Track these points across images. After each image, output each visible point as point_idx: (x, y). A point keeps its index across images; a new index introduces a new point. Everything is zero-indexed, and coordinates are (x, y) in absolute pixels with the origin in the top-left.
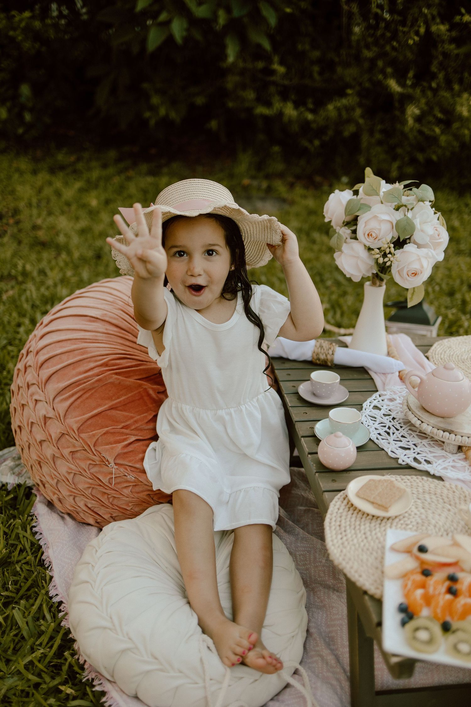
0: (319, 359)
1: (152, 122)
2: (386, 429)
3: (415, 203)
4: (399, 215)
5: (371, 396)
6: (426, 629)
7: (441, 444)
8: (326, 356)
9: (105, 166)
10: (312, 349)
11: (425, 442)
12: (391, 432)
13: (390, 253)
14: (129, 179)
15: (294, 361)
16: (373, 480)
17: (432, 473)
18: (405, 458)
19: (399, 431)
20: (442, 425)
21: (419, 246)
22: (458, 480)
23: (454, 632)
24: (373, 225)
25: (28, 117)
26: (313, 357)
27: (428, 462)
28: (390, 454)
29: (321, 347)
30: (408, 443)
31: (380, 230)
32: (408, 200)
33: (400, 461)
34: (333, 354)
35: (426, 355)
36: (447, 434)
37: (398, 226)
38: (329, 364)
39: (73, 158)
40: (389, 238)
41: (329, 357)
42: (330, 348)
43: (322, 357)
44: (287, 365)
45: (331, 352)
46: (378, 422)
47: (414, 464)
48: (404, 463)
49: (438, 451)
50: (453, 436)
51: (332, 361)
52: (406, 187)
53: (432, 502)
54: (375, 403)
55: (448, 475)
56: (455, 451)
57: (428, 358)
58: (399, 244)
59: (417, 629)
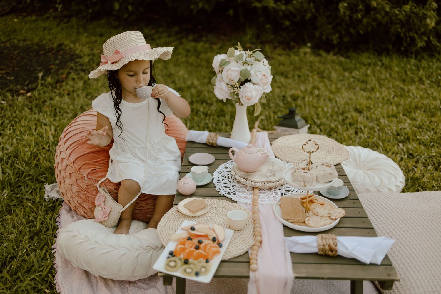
0: (209, 142)
1: (195, 11)
2: (223, 178)
3: (253, 61)
4: (243, 68)
5: (227, 162)
6: (175, 261)
7: (245, 186)
8: (213, 141)
9: (169, 36)
10: (206, 137)
11: (239, 185)
12: (225, 179)
13: (236, 87)
14: (181, 43)
15: (199, 143)
16: (195, 200)
17: (232, 199)
18: (223, 192)
19: (228, 179)
20: (244, 176)
21: (254, 84)
22: (244, 203)
23: (190, 264)
24: (230, 72)
25: (130, 8)
26: (206, 141)
27: (234, 194)
28: (217, 189)
29: (211, 136)
30: (230, 185)
31: (232, 75)
32: (250, 60)
33: (220, 193)
34: (216, 140)
35: (271, 143)
36: (245, 180)
37: (242, 73)
38: (215, 145)
39: (153, 32)
40: (237, 80)
41: (214, 142)
42: (215, 137)
43: (211, 142)
44: (194, 145)
45: (215, 139)
46: (221, 175)
47: (227, 195)
48: (221, 194)
49: (243, 190)
50: (247, 181)
51: (216, 144)
52: (253, 52)
53: (222, 212)
54: (227, 165)
55: (239, 200)
56: (251, 190)
57: (271, 144)
58: (243, 83)
59: (171, 261)
